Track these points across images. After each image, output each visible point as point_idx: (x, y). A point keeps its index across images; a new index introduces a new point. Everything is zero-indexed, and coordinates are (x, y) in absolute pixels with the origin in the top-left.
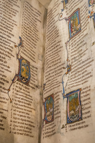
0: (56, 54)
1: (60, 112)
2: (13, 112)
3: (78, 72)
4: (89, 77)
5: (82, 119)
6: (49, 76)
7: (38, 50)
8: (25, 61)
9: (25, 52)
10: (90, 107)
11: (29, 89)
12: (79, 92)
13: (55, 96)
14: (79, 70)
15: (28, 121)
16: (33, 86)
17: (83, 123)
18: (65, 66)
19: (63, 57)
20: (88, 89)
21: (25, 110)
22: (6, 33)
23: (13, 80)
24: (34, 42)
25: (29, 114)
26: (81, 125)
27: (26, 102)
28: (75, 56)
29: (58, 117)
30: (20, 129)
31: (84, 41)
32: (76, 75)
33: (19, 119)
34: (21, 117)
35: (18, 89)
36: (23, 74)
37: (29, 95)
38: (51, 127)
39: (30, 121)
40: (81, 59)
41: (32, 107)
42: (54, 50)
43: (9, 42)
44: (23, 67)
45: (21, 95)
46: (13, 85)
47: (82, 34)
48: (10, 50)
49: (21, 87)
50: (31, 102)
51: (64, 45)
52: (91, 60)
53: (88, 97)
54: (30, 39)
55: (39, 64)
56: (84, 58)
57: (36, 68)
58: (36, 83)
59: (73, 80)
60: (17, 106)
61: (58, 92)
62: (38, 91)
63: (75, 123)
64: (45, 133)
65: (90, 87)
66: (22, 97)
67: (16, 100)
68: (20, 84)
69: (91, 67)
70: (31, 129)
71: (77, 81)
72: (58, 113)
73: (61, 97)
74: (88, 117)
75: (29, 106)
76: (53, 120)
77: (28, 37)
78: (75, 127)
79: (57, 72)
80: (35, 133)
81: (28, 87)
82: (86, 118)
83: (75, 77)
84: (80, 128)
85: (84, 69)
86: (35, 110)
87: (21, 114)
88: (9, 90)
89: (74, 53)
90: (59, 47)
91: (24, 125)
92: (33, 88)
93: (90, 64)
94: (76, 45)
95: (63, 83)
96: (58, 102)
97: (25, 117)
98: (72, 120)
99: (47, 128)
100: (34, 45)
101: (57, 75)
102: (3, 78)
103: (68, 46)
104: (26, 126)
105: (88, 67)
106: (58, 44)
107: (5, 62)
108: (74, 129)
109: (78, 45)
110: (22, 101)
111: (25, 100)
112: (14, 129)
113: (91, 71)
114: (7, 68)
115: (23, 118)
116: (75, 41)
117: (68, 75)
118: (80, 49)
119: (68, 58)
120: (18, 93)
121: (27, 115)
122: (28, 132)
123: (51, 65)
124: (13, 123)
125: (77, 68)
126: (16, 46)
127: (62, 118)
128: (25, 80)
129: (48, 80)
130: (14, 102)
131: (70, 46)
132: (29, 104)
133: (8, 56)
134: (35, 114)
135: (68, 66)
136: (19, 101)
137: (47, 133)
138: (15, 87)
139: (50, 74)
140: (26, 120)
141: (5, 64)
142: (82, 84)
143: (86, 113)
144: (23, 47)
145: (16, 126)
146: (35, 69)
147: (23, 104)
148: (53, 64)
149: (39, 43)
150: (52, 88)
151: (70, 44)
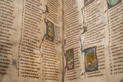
0: (74, 17)
1: (79, 63)
2: (44, 63)
3: (93, 33)
4: (102, 38)
5: (98, 70)
6: (69, 34)
7: (59, 13)
8: (50, 23)
9: (50, 17)
10: (104, 61)
11: (54, 44)
12: (94, 49)
13: (75, 50)
14: (94, 31)
15: (55, 69)
16: (57, 42)
17: (98, 72)
18: (82, 27)
19: (79, 20)
20: (103, 47)
21: (52, 61)
22: (36, 3)
23: (43, 40)
24: (56, 7)
25: (55, 64)
26: (97, 74)
27: (52, 55)
28: (90, 20)
29: (78, 66)
30: (49, 75)
31: (97, 9)
32: (92, 35)
33: (48, 68)
34: (50, 67)
35: (46, 46)
36: (50, 34)
37: (54, 49)
38: (72, 73)
39: (56, 69)
40: (95, 23)
41: (57, 58)
42: (72, 14)
43: (39, 10)
44: (49, 28)
45: (49, 50)
46: (43, 43)
47: (95, 3)
48: (40, 16)
49: (48, 43)
50: (56, 54)
51: (80, 10)
52: (104, 24)
53: (103, 53)
54: (53, 5)
55: (60, 25)
56: (97, 22)
57: (59, 28)
58: (59, 40)
59: (89, 38)
60: (46, 58)
61: (77, 48)
62: (60, 45)
63: (92, 72)
64: (68, 77)
65: (104, 46)
66: (49, 51)
67: (45, 54)
68: (48, 42)
69: (104, 30)
70: (57, 75)
71: (93, 40)
72: (78, 64)
73: (80, 51)
74: (103, 68)
75: (55, 58)
76: (73, 68)
77: (51, 4)
78: (92, 75)
79: (75, 32)
80: (60, 77)
81: (53, 43)
82: (101, 69)
83: (91, 37)
84: (96, 76)
85: (98, 31)
86: (59, 60)
87: (50, 64)
88: (40, 47)
89: (89, 18)
90: (76, 12)
91: (52, 73)
92: (57, 43)
93: (103, 27)
94: (91, 11)
95: (81, 40)
96: (77, 55)
97: (52, 66)
98: (89, 69)
99: (69, 73)
100: (56, 10)
101: (75, 34)
102: (36, 38)
103: (83, 12)
104: (54, 73)
105: (101, 29)
106: (75, 9)
107: (37, 26)
108: (92, 76)
109: (92, 12)
110: (50, 54)
111: (51, 53)
112: (45, 76)
113: (104, 33)
114: (38, 31)
115: (51, 67)
116: (89, 8)
117: (84, 34)
118: (94, 15)
119: (84, 21)
120: (46, 48)
121: (54, 65)
122: (55, 77)
123: (70, 26)
124: (44, 72)
125: (92, 30)
126: (43, 13)
127: (81, 68)
128: (51, 38)
129: (68, 37)
130: (44, 56)
131: (85, 11)
132: (54, 56)
133: (39, 22)
134: (59, 63)
135: (84, 27)
136: (48, 55)
137: (69, 77)
138: (44, 45)
139: (69, 33)
140: (53, 69)
141: (37, 28)
142: (97, 42)
143: (101, 65)
144: (48, 12)
145: (46, 74)
146: (57, 29)
147: (51, 57)
148: (71, 25)
149: (60, 8)
150: (72, 44)
151: (85, 10)
